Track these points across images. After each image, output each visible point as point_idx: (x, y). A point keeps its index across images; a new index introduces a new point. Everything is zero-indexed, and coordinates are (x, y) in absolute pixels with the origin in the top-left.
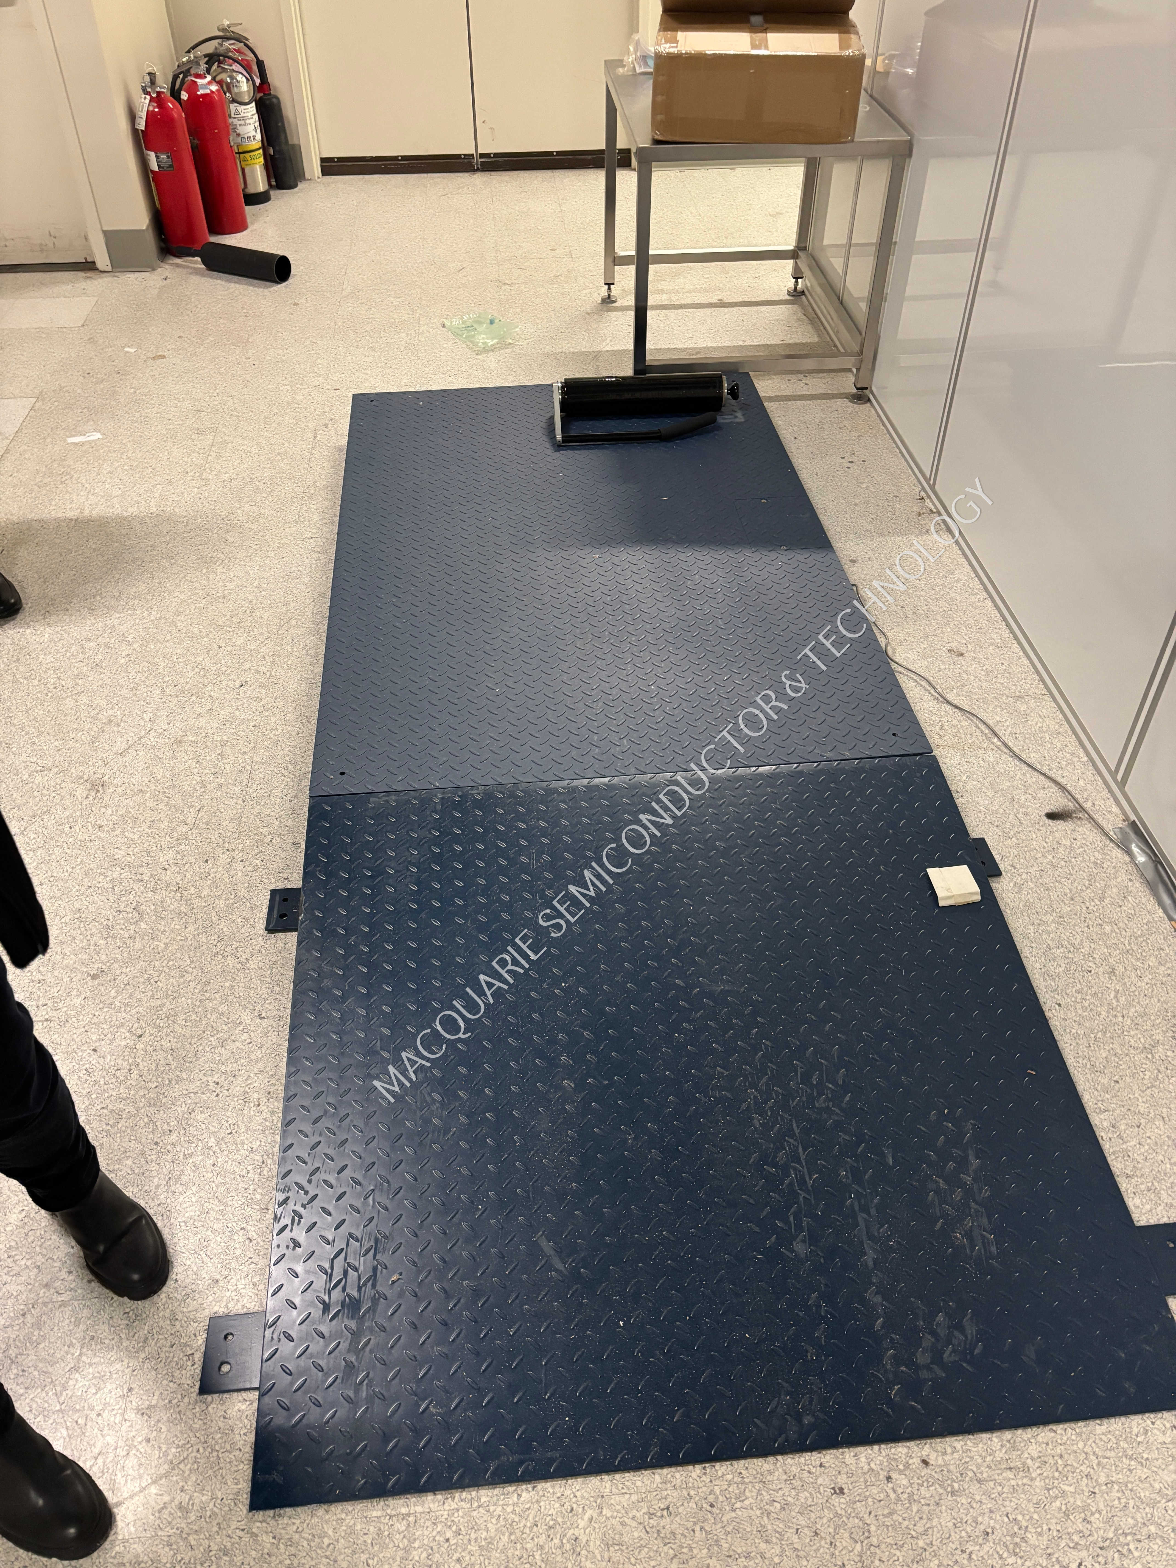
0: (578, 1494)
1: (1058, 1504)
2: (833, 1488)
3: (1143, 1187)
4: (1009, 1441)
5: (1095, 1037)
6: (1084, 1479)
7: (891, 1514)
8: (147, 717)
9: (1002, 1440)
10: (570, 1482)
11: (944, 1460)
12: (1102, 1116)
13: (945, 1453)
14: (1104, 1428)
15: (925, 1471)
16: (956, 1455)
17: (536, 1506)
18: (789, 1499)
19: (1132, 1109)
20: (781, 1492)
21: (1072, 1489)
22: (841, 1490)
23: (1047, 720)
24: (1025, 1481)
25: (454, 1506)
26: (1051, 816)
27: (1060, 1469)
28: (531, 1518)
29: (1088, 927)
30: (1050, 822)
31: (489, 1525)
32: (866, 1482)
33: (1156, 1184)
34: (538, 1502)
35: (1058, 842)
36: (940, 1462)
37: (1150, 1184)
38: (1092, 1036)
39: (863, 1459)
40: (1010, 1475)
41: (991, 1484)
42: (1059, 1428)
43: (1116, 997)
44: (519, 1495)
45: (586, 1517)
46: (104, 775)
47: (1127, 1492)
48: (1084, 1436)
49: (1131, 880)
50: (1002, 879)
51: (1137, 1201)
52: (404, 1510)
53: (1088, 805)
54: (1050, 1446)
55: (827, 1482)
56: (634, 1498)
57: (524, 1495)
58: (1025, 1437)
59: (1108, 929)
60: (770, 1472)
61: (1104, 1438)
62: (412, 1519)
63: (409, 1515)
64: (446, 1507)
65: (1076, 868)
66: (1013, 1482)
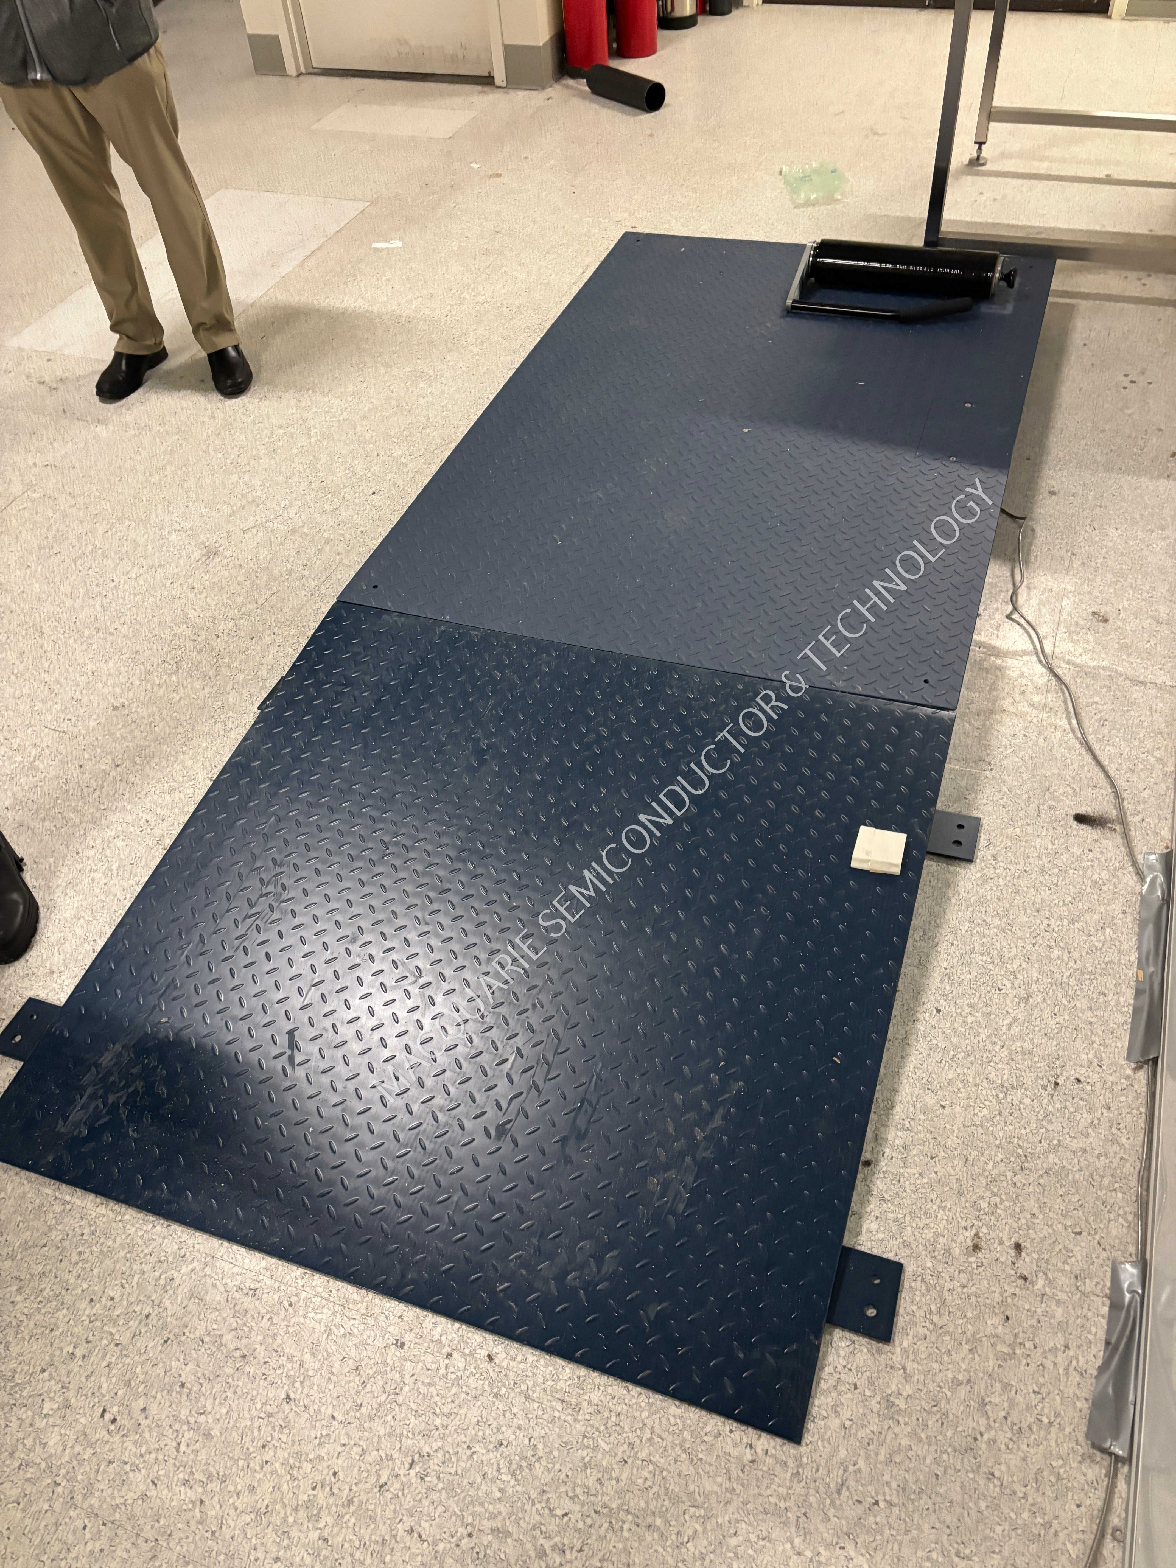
0: (197, 1246)
1: (585, 1453)
2: (397, 1340)
3: (891, 1216)
4: (579, 1377)
5: (954, 1056)
6: (625, 1446)
7: (430, 1384)
8: (283, 504)
9: (573, 1373)
10: (197, 1234)
11: (508, 1364)
12: (900, 1133)
13: (513, 1359)
14: (678, 1411)
15: (486, 1365)
16: (522, 1366)
17: (161, 1240)
18: (355, 1331)
19: (939, 1139)
20: (352, 1322)
21: (607, 1448)
22: (403, 1344)
23: (1156, 716)
24: (569, 1418)
25: (104, 1211)
26: (1081, 819)
27: (609, 1425)
28: (151, 1248)
29: (1034, 945)
30: (1075, 824)
31: (118, 1239)
32: (429, 1348)
33: (908, 1218)
34: (164, 1238)
35: (1067, 848)
36: (504, 1364)
37: (900, 1216)
38: (952, 1053)
39: (439, 1329)
40: (559, 1406)
41: (536, 1405)
42: (635, 1390)
43: (1010, 1025)
44: (154, 1226)
45: (190, 1267)
46: (221, 545)
47: (658, 1479)
48: (654, 1408)
49: (1124, 912)
50: (972, 866)
51: (874, 1226)
52: (68, 1198)
53: (1133, 820)
54: (615, 1401)
55: (396, 1332)
56: (236, 1270)
57: (158, 1228)
58: (597, 1381)
59: (1056, 953)
60: (355, 1302)
61: (672, 1420)
62: (69, 1207)
63: (68, 1203)
64: (98, 1210)
65: (1067, 881)
66: (557, 1414)
